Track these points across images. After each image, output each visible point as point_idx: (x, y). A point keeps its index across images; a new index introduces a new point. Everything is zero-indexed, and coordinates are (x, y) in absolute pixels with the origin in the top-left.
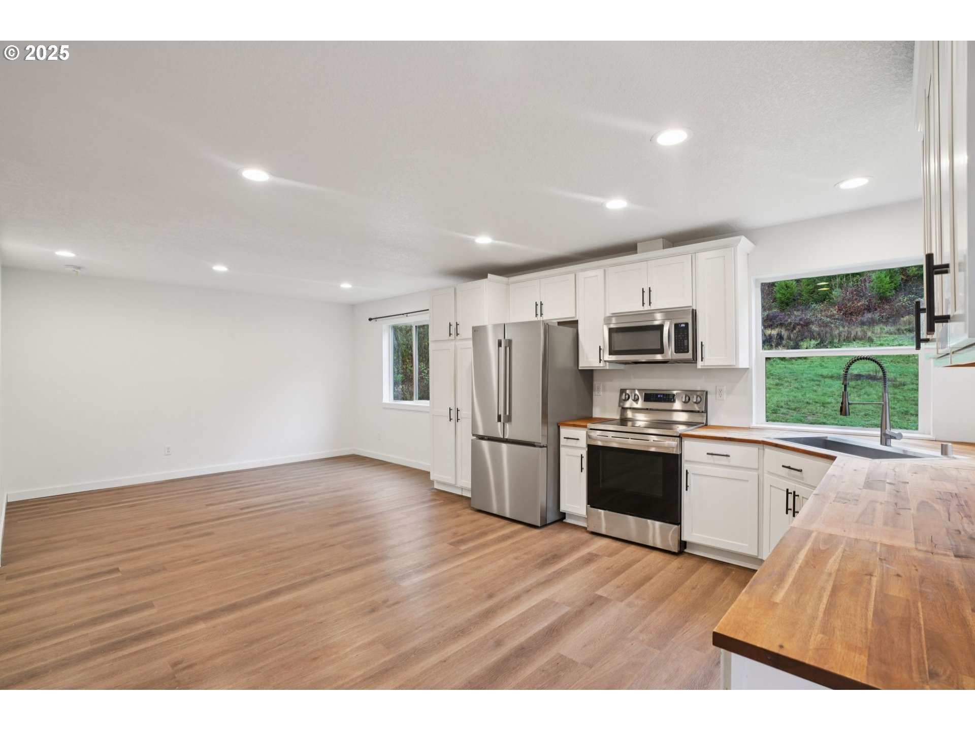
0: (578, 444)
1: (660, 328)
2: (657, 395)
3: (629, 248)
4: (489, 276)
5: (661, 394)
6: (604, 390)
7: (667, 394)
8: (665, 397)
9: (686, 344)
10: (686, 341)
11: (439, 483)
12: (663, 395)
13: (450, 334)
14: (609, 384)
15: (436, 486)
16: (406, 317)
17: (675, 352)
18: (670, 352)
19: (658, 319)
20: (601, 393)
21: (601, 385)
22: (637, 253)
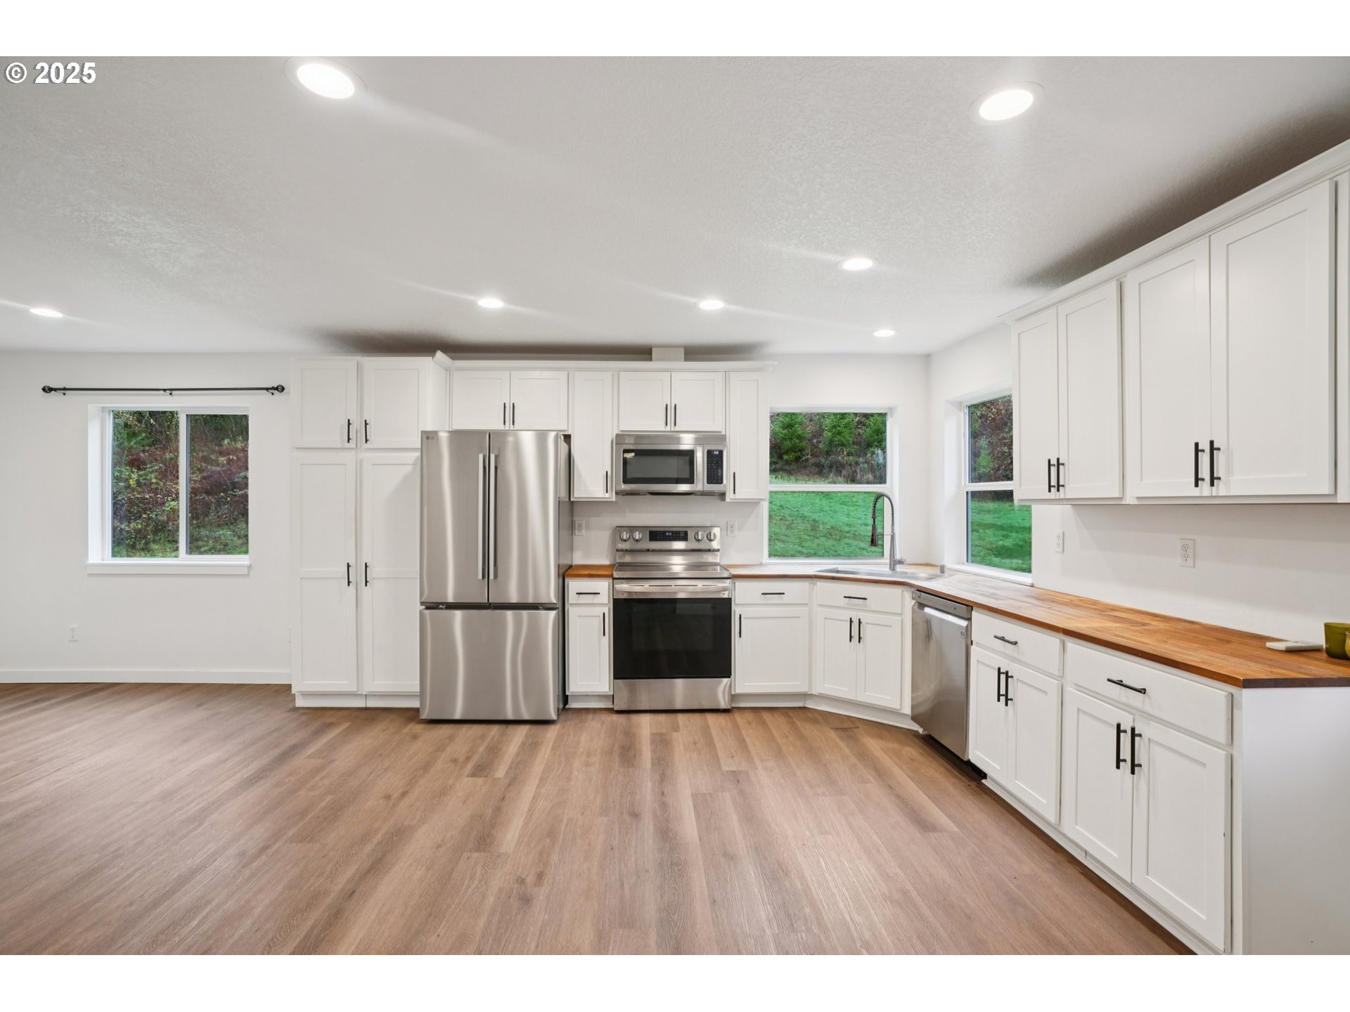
0: (597, 599)
1: (690, 454)
2: (665, 532)
3: (643, 353)
4: (439, 354)
5: (669, 532)
6: (588, 528)
7: (676, 532)
8: (674, 535)
9: (720, 474)
10: (720, 471)
11: (306, 695)
12: (672, 532)
13: (349, 439)
14: (594, 520)
15: (300, 703)
16: (170, 396)
17: (708, 483)
18: (701, 483)
19: (687, 443)
20: (584, 532)
21: (584, 522)
22: (651, 360)
